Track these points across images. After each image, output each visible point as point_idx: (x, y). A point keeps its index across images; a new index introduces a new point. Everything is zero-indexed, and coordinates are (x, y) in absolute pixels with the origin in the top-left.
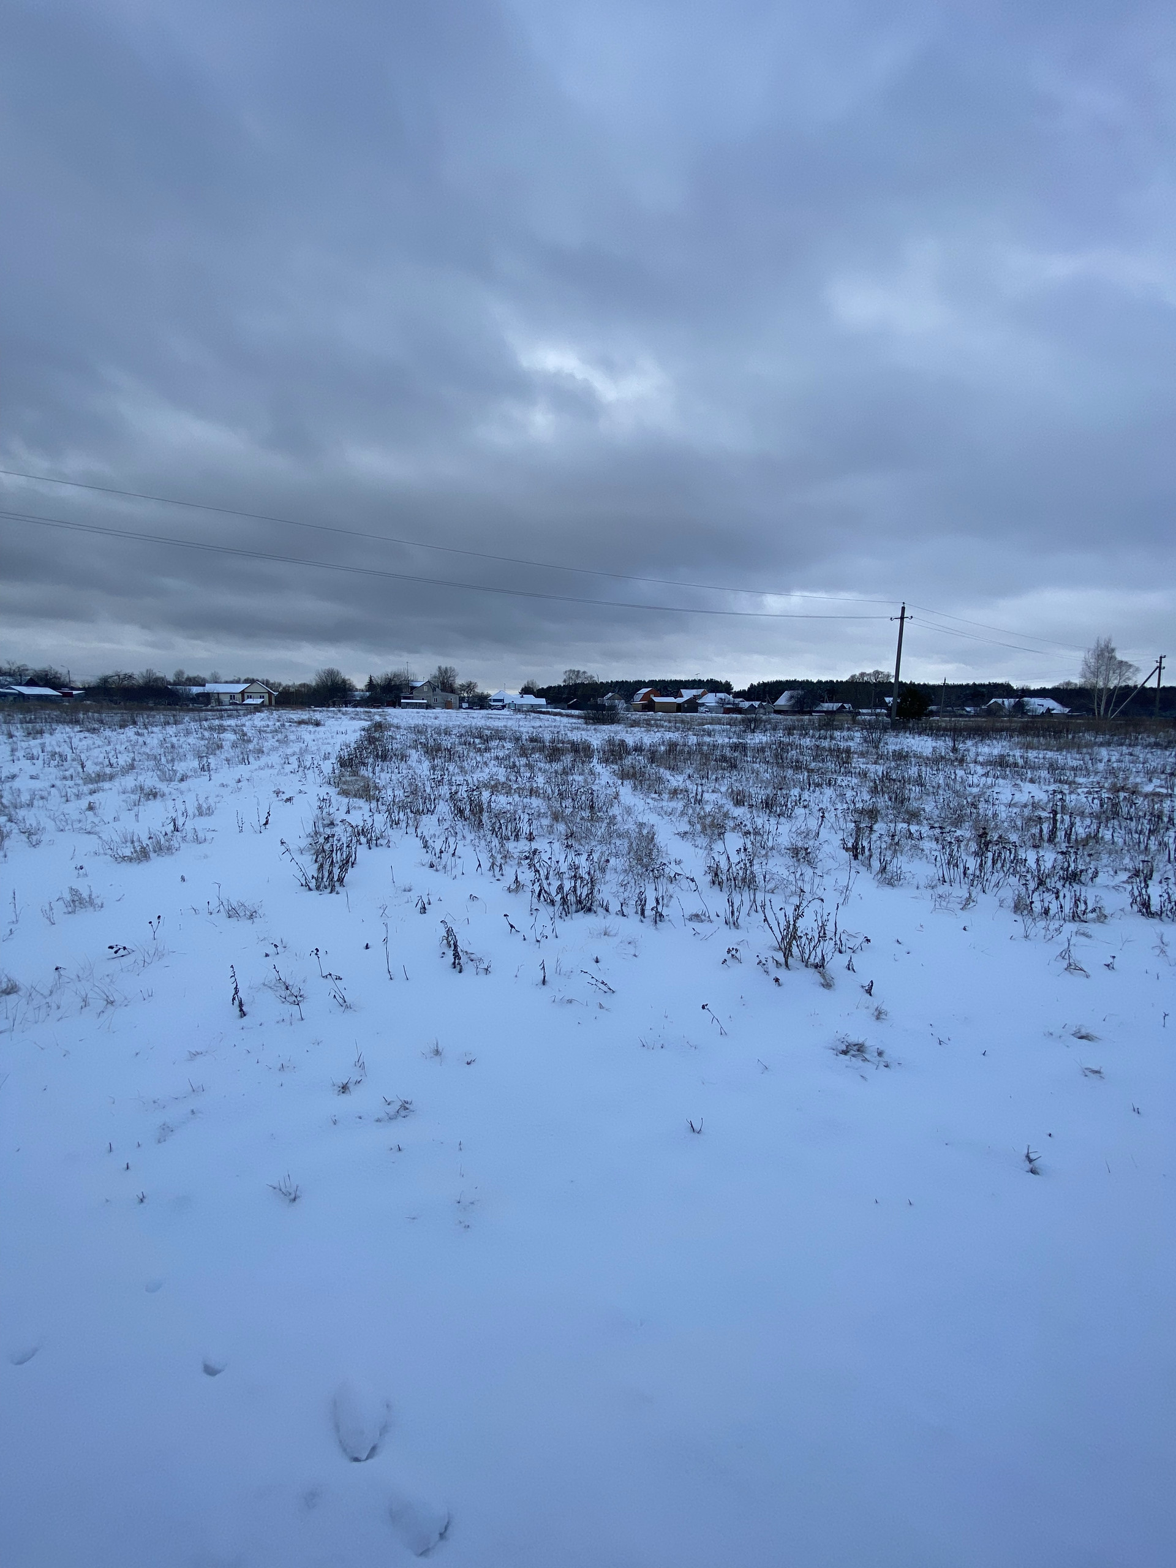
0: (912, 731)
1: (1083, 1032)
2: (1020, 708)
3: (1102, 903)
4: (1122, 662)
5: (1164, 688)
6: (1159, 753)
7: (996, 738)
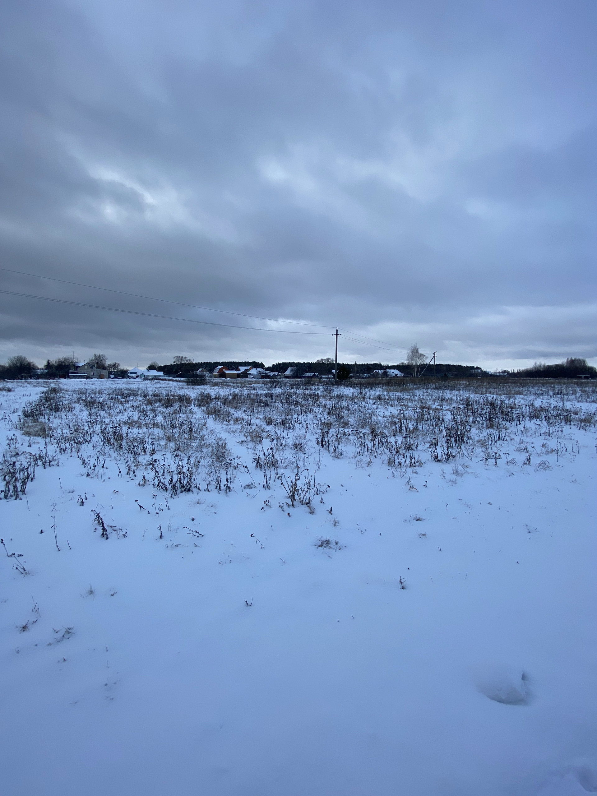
0: (344, 385)
1: (418, 518)
2: (385, 374)
3: (421, 458)
4: (421, 354)
5: (437, 364)
6: (437, 391)
7: (377, 387)
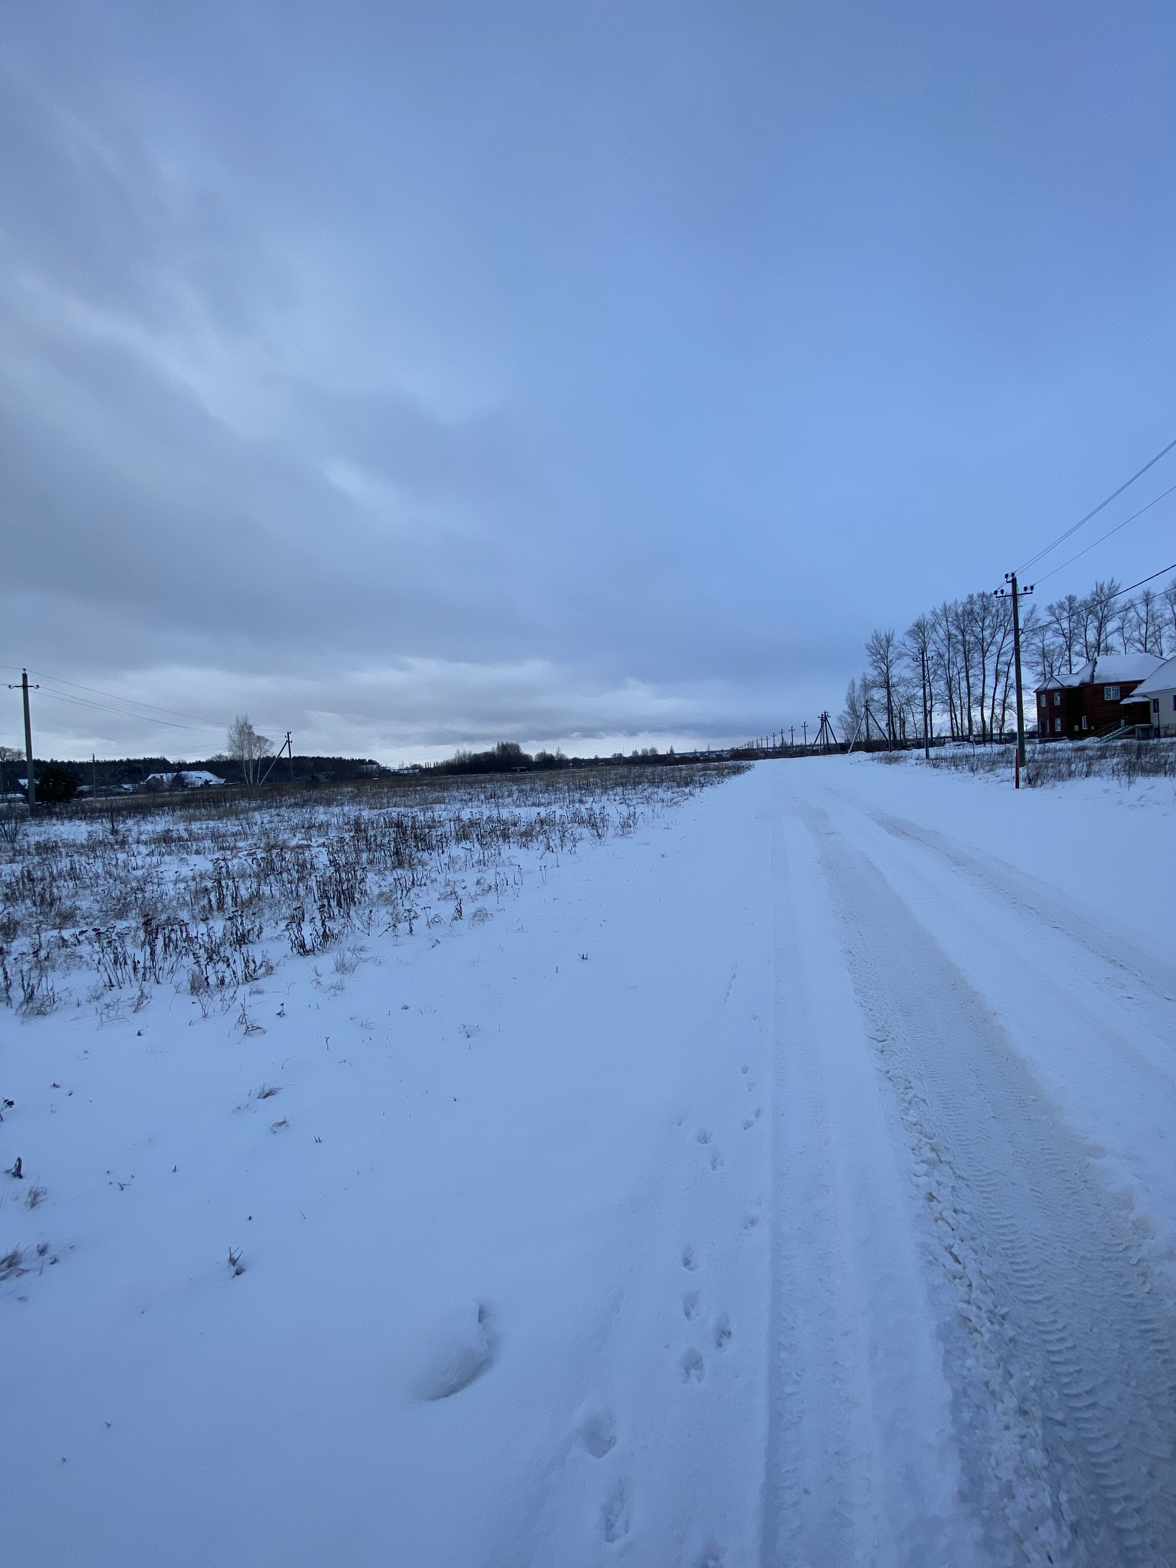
0: (60, 816)
1: (267, 1091)
2: (179, 782)
3: (269, 956)
4: (259, 737)
5: (294, 757)
6: (298, 811)
7: (158, 814)
